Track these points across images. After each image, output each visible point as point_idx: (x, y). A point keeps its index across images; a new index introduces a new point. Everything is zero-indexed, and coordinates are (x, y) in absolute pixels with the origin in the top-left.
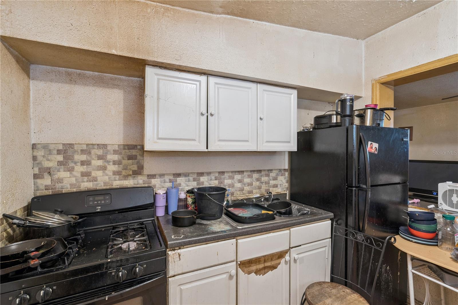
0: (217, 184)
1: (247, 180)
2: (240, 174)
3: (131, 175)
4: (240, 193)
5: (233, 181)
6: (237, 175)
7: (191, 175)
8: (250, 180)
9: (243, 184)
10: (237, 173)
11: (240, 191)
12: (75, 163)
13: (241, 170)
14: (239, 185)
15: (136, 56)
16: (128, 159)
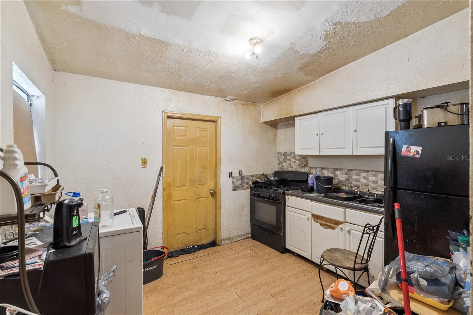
0: (347, 177)
1: (372, 178)
2: (365, 173)
3: (303, 166)
4: (366, 187)
5: (359, 177)
6: (362, 173)
7: (330, 169)
8: (375, 179)
9: (368, 181)
10: (362, 172)
11: (365, 185)
12: (287, 160)
13: (366, 170)
14: (364, 181)
15: (288, 116)
16: (303, 159)
